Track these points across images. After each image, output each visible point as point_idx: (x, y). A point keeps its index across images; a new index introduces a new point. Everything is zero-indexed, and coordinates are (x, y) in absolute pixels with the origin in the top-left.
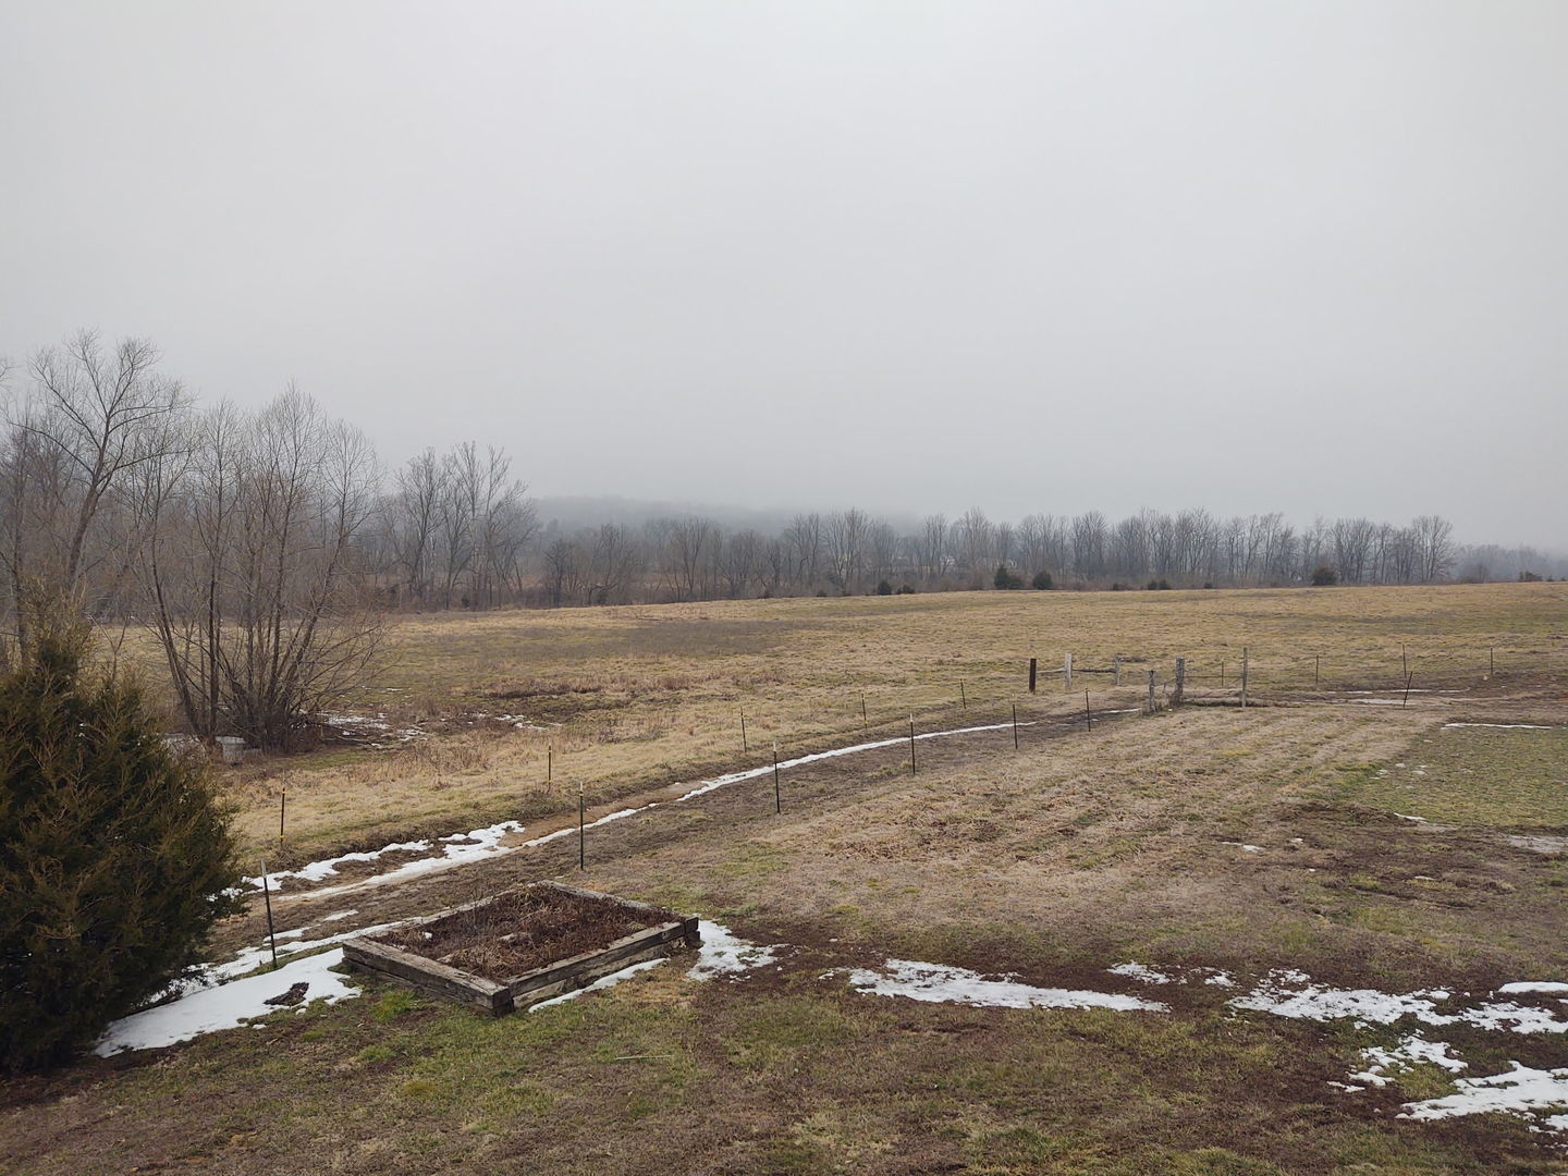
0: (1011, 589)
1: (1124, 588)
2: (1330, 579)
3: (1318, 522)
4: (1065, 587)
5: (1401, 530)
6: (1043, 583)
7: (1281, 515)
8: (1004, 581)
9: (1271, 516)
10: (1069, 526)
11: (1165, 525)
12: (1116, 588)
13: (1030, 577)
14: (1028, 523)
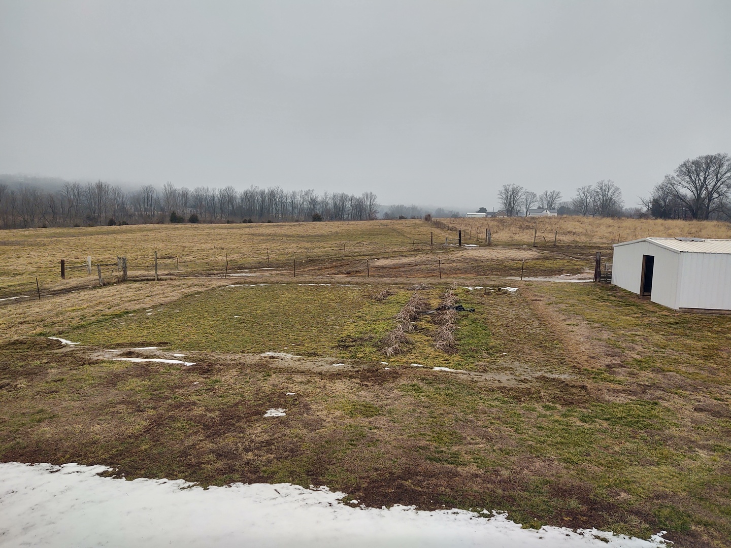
0: (178, 223)
1: (232, 222)
2: (319, 218)
3: (326, 194)
4: (204, 222)
5: (358, 198)
6: (194, 220)
7: (313, 190)
8: (175, 219)
9: (309, 190)
10: (217, 193)
11: (262, 193)
12: (228, 222)
13: (188, 217)
14: (197, 190)
